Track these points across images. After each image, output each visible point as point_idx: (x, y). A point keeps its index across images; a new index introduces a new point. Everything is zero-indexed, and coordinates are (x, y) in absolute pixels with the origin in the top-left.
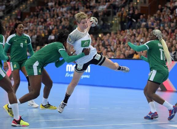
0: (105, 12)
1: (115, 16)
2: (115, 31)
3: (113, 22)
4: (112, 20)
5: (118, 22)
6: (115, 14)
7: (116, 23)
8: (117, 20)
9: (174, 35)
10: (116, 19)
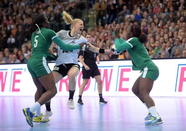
0: (79, 4)
1: (91, 9)
2: (92, 28)
3: (89, 16)
4: (88, 14)
5: (95, 16)
6: (90, 6)
7: (94, 18)
8: (94, 14)
9: (167, 28)
10: (92, 13)
